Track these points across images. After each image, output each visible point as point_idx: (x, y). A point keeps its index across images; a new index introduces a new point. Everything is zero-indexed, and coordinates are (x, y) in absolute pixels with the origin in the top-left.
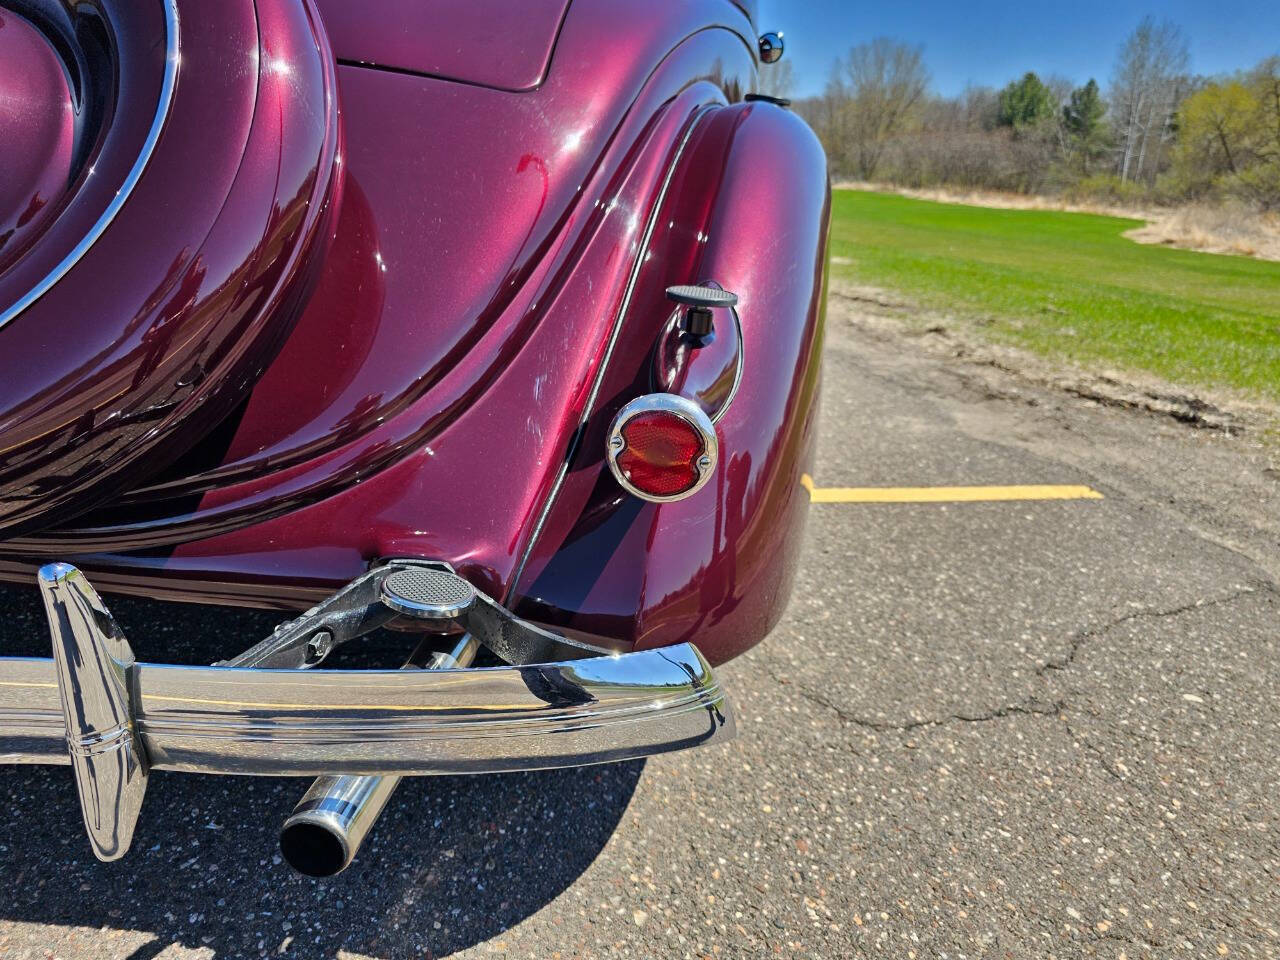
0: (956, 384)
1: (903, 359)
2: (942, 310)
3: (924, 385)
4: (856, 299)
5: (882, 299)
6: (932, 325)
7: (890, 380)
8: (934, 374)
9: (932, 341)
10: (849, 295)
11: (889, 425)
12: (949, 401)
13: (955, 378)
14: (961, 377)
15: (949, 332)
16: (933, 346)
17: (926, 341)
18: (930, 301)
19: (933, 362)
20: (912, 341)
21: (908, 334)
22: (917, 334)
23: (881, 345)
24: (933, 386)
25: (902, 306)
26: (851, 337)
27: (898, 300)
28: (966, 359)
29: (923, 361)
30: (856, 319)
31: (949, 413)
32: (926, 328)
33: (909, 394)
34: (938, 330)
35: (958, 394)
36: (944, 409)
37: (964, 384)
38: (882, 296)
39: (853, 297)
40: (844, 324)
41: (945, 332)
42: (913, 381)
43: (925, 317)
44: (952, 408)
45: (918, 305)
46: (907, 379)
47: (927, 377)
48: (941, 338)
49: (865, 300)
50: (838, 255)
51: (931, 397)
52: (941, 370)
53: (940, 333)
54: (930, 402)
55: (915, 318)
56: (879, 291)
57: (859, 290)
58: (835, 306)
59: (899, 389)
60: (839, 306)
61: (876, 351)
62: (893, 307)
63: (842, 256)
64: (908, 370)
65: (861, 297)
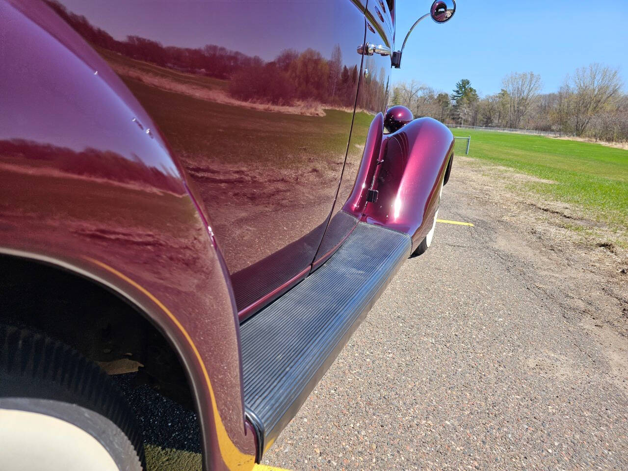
0: (615, 308)
1: (571, 272)
2: (615, 225)
3: (582, 305)
4: (546, 210)
5: (566, 213)
6: (604, 241)
7: (551, 296)
8: (596, 294)
9: (601, 255)
10: (542, 207)
11: (531, 363)
12: (607, 333)
13: (615, 301)
14: (623, 301)
15: (618, 249)
16: (600, 261)
17: (598, 253)
18: (605, 217)
19: (597, 278)
20: (582, 253)
21: (578, 246)
22: (588, 247)
23: (554, 255)
24: (592, 309)
25: (582, 219)
26: (530, 244)
27: (580, 214)
29: (589, 276)
30: (540, 228)
31: (603, 352)
32: (598, 242)
33: (565, 317)
34: (607, 245)
35: (616, 323)
36: (598, 345)
37: (624, 310)
38: (567, 210)
39: (545, 208)
40: (529, 231)
41: (613, 247)
42: (573, 300)
43: (598, 232)
44: (607, 344)
45: (595, 220)
46: (567, 296)
47: (587, 296)
48: (609, 253)
49: (553, 212)
50: (546, 177)
51: (587, 324)
52: (603, 289)
53: (610, 249)
54: (585, 331)
55: (590, 231)
56: (567, 205)
57: (552, 204)
58: (528, 215)
59: (556, 308)
60: (531, 215)
61: (547, 260)
62: (575, 219)
63: (548, 179)
64: (572, 285)
65: (551, 209)
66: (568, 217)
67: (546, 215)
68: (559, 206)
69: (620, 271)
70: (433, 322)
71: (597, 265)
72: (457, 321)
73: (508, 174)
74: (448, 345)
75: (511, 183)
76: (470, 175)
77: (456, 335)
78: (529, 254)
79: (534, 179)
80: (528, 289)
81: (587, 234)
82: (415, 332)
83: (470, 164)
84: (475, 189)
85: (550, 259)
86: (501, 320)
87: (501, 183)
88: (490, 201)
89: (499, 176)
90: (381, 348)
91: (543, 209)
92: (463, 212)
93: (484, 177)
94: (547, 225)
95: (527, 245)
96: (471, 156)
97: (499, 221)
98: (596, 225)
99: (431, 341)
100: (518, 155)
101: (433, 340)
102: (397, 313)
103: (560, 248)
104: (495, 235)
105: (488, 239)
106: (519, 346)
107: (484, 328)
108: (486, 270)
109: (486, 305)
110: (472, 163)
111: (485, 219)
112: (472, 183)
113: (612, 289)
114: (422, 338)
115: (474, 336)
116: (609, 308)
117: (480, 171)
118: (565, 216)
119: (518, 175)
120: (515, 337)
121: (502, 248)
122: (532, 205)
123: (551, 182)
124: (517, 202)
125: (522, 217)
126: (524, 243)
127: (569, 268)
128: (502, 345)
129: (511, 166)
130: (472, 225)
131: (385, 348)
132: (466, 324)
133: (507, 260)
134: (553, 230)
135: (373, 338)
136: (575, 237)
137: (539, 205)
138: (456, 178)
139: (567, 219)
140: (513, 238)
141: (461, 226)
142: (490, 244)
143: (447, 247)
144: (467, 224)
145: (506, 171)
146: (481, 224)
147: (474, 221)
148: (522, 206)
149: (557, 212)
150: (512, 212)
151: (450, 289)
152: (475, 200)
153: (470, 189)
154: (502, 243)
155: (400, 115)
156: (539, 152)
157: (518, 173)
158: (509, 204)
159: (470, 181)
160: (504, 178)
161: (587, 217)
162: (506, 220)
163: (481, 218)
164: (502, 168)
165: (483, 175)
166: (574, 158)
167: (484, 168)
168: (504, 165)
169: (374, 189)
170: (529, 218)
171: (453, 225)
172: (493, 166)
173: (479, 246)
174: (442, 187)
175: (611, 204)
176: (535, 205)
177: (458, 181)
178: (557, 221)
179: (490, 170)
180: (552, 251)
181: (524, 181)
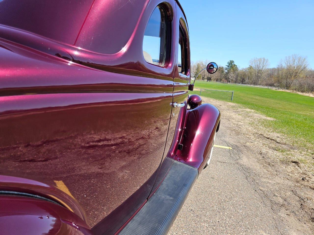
0: (297, 203)
1: (278, 180)
2: (301, 148)
3: (281, 201)
4: (268, 138)
5: (278, 140)
6: (295, 159)
7: (266, 196)
8: (289, 193)
9: (293, 168)
10: (266, 136)
12: (292, 219)
13: (298, 198)
14: (301, 199)
15: (302, 165)
16: (292, 172)
17: (291, 168)
18: (297, 143)
19: (290, 183)
20: (284, 167)
21: (282, 162)
22: (287, 163)
23: (270, 169)
24: (286, 203)
25: (285, 144)
26: (259, 160)
27: (284, 141)
28: (306, 183)
29: (287, 182)
30: (264, 151)
31: (289, 231)
32: (292, 160)
33: (272, 209)
34: (296, 162)
35: (297, 213)
36: (287, 227)
37: (301, 204)
38: (279, 138)
39: (268, 137)
40: (258, 153)
41: (299, 164)
42: (277, 198)
43: (293, 153)
44: (291, 227)
45: (291, 144)
46: (274, 195)
47: (284, 195)
48: (297, 167)
49: (272, 140)
50: (269, 116)
51: (283, 213)
52: (292, 191)
53: (297, 164)
54: (282, 218)
55: (288, 152)
56: (278, 135)
57: (271, 134)
58: (259, 141)
59: (268, 203)
60: (261, 141)
61: (266, 172)
62: (282, 144)
63: (271, 117)
64: (277, 188)
65: (271, 138)
66: (279, 143)
67: (268, 141)
68: (274, 135)
69: (302, 178)
70: (208, 213)
71: (290, 174)
72: (219, 213)
73: (251, 114)
74: (214, 228)
75: (252, 120)
76: (232, 114)
77: (218, 221)
78: (257, 167)
79: (264, 117)
80: (255, 190)
81: (287, 154)
82: (199, 220)
83: (233, 107)
84: (234, 124)
85: (268, 171)
86: (241, 211)
87: (248, 120)
88: (241, 132)
89: (247, 115)
90: (181, 231)
91: (267, 138)
92: (227, 139)
93: (239, 116)
94: (268, 148)
95: (257, 162)
96: (234, 102)
97: (244, 146)
98: (292, 148)
99: (206, 225)
100: (257, 100)
101: (207, 225)
102: (191, 207)
103: (273, 164)
104: (242, 155)
105: (238, 157)
106: (248, 228)
107: (233, 216)
108: (236, 178)
109: (235, 202)
110: (234, 107)
111: (238, 144)
112: (233, 120)
113: (296, 190)
114: (202, 224)
115: (227, 222)
116: (294, 203)
117: (238, 112)
118: (277, 142)
119: (256, 115)
120: (247, 222)
121: (245, 164)
122: (262, 135)
123: (272, 119)
124: (254, 133)
125: (256, 143)
126: (256, 160)
127: (277, 177)
128: (241, 228)
129: (253, 109)
130: (231, 148)
131: (184, 230)
132: (224, 214)
133: (246, 171)
134: (270, 151)
135: (178, 224)
136: (281, 157)
137: (265, 135)
138: (226, 117)
139: (278, 144)
140: (251, 157)
141: (225, 149)
142: (239, 161)
143: (218, 163)
144: (228, 148)
145: (250, 112)
146: (235, 147)
147: (232, 146)
148: (256, 135)
149: (273, 140)
150: (252, 139)
151: (218, 191)
152: (234, 132)
153: (232, 124)
154: (245, 160)
155: (195, 99)
156: (268, 97)
157: (256, 113)
158: (250, 135)
159: (232, 119)
160: (249, 117)
161: (288, 143)
162: (248, 145)
163: (236, 144)
164: (248, 110)
165: (239, 114)
166: (285, 102)
167: (240, 109)
168: (249, 108)
169: (181, 143)
170: (259, 144)
171: (222, 148)
172: (244, 108)
173: (234, 162)
174: (216, 133)
175: (300, 134)
177: (226, 119)
178: (273, 146)
179: (243, 111)
180: (269, 166)
181: (259, 118)
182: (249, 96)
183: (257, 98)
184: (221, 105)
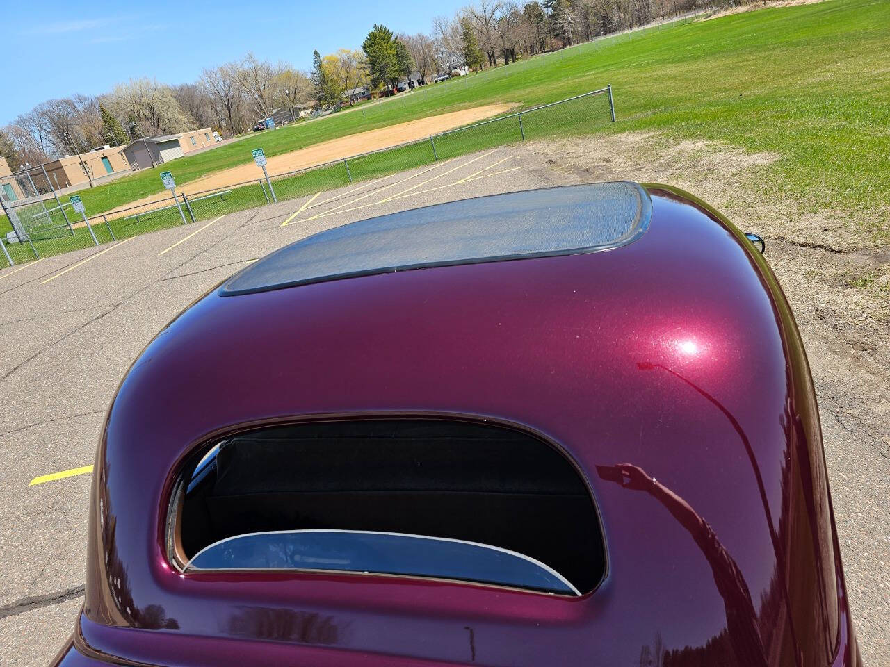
4: (802, 246)
10: (795, 239)
23: (872, 362)
25: (856, 250)
30: (822, 300)
38: (827, 234)
39: (800, 241)
40: (814, 315)
45: (871, 244)
49: (815, 247)
50: (754, 148)
55: (882, 281)
57: (803, 225)
58: (789, 268)
60: (793, 267)
62: (848, 253)
63: (759, 150)
65: (809, 241)
66: (839, 252)
67: (810, 258)
68: (812, 226)
73: (705, 161)
75: (722, 185)
78: (842, 370)
79: (743, 159)
80: (882, 456)
81: (882, 289)
83: (642, 151)
85: (871, 373)
89: (698, 171)
91: (799, 245)
94: (826, 287)
95: (829, 350)
98: (879, 259)
103: (869, 341)
110: (645, 149)
117: (666, 167)
118: (832, 251)
119: (718, 158)
122: (780, 237)
123: (767, 158)
126: (823, 346)
129: (696, 136)
134: (839, 297)
136: (873, 304)
137: (789, 237)
139: (837, 255)
145: (698, 153)
149: (819, 246)
156: (698, 57)
157: (715, 151)
161: (861, 244)
164: (687, 146)
166: (751, 53)
167: (666, 154)
168: (689, 136)
170: (795, 280)
172: (674, 144)
176: (784, 238)
178: (833, 271)
179: (676, 159)
180: (866, 353)
181: (735, 171)
182: (647, 75)
183: (672, 70)
184: (608, 160)
